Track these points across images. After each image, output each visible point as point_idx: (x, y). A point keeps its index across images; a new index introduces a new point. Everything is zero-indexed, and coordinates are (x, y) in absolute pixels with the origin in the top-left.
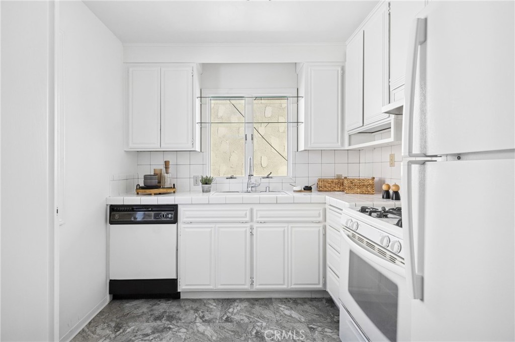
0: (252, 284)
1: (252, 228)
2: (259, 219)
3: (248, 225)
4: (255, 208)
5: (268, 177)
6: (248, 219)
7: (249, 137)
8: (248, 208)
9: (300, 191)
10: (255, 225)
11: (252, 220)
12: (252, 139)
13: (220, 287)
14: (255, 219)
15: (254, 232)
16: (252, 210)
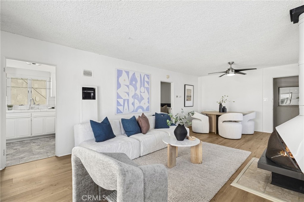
0: (31, 135)
1: (31, 119)
2: (34, 116)
3: (30, 118)
4: (33, 113)
5: (38, 105)
6: (30, 116)
7: (30, 92)
8: (30, 113)
9: (50, 109)
10: (33, 118)
11: (31, 116)
12: (31, 92)
13: (19, 137)
14: (33, 116)
15: (32, 120)
16: (31, 114)
